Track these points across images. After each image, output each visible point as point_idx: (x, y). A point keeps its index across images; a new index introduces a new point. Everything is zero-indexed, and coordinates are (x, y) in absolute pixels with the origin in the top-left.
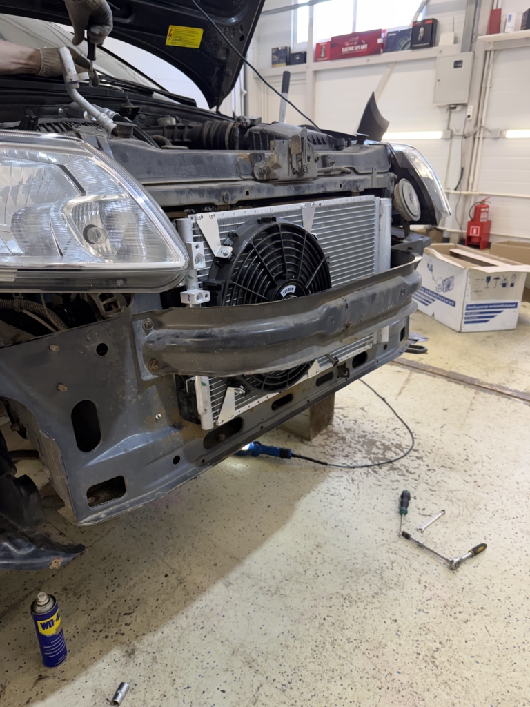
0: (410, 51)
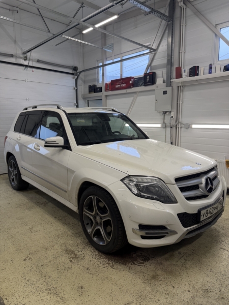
0: (144, 87)
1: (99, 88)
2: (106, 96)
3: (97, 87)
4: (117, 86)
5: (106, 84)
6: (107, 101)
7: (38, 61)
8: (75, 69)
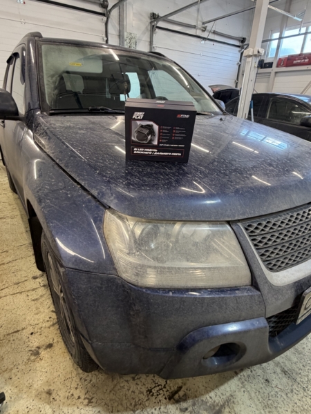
1: (269, 63)
2: (276, 73)
3: (265, 62)
4: (295, 62)
5: (280, 59)
6: (276, 78)
7: (214, 32)
8: (243, 40)
